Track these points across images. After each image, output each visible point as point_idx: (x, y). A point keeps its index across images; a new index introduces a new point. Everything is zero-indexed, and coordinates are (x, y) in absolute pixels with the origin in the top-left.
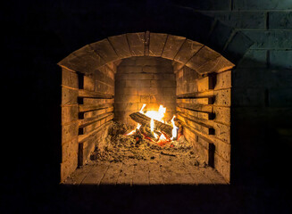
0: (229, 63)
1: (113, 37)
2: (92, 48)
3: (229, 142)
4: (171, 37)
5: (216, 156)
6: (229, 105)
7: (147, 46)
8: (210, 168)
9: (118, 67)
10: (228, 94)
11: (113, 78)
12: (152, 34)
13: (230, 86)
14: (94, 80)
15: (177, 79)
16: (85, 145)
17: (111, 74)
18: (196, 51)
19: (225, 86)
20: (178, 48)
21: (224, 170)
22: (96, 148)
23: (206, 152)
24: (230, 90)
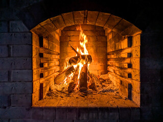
0: (138, 29)
1: (65, 14)
2: (51, 21)
3: (139, 80)
4: (101, 14)
5: (133, 92)
6: (139, 56)
7: (86, 18)
8: (129, 100)
9: (62, 31)
10: (139, 50)
11: (58, 39)
12: (89, 12)
13: (140, 45)
14: (48, 41)
15: (108, 40)
16: (44, 85)
17: (57, 37)
18: (118, 21)
19: (137, 45)
20: (106, 20)
21: (137, 100)
22: (50, 89)
23: (127, 90)
24: (139, 47)
